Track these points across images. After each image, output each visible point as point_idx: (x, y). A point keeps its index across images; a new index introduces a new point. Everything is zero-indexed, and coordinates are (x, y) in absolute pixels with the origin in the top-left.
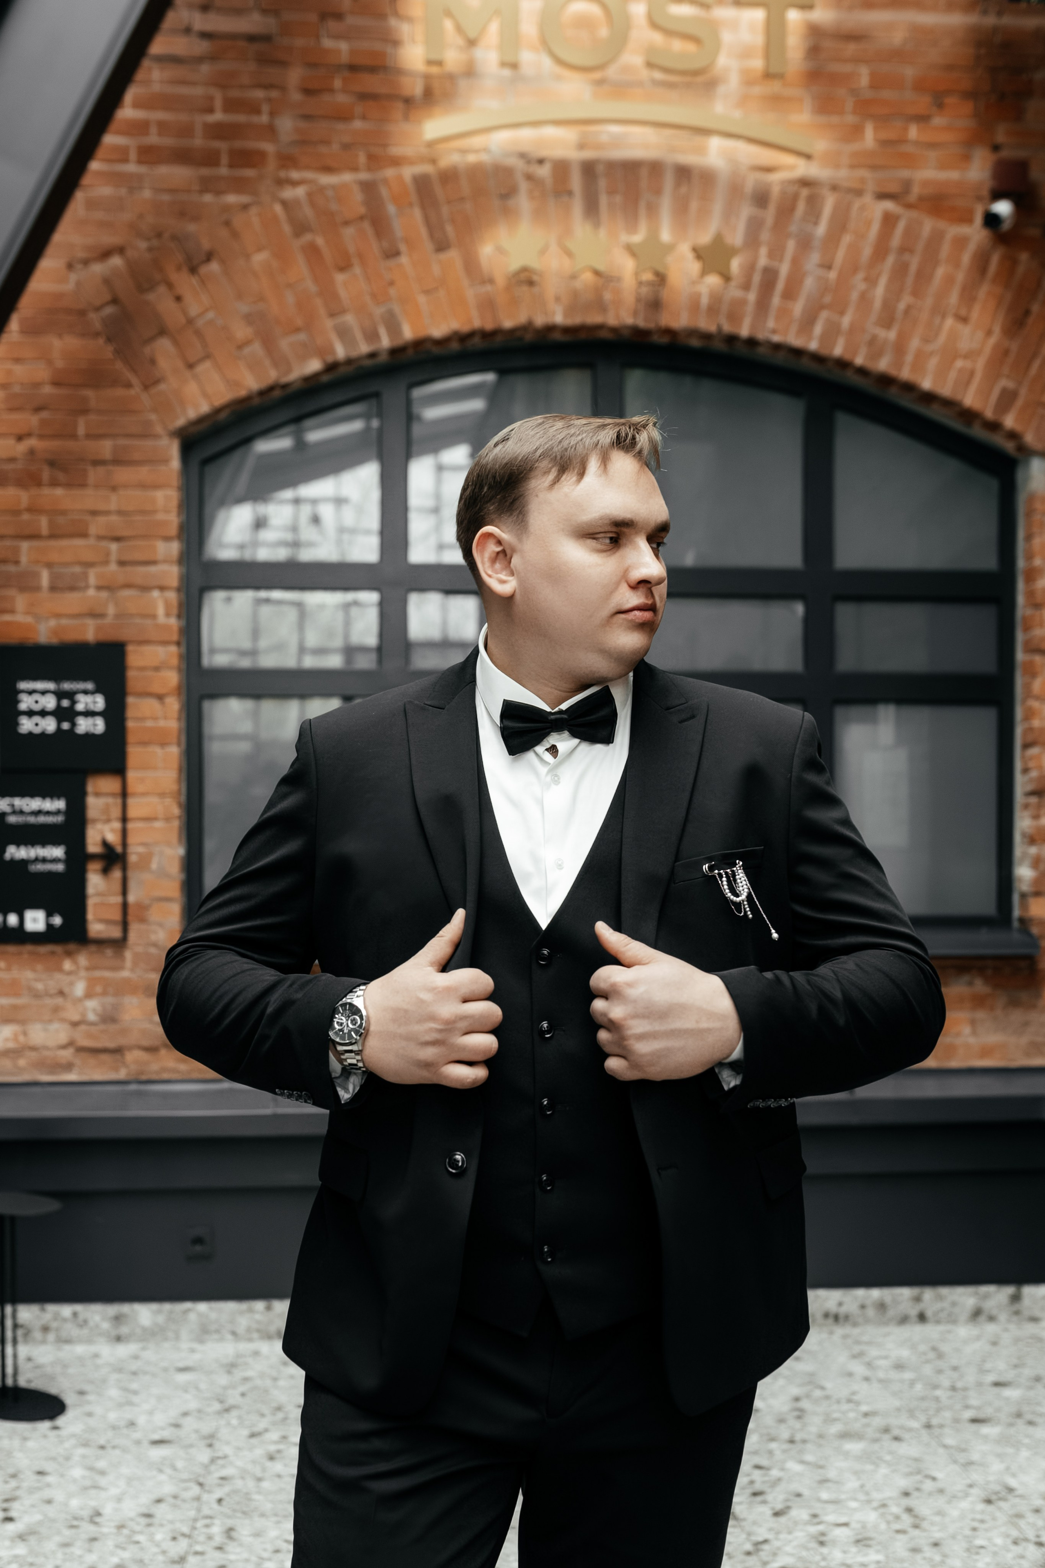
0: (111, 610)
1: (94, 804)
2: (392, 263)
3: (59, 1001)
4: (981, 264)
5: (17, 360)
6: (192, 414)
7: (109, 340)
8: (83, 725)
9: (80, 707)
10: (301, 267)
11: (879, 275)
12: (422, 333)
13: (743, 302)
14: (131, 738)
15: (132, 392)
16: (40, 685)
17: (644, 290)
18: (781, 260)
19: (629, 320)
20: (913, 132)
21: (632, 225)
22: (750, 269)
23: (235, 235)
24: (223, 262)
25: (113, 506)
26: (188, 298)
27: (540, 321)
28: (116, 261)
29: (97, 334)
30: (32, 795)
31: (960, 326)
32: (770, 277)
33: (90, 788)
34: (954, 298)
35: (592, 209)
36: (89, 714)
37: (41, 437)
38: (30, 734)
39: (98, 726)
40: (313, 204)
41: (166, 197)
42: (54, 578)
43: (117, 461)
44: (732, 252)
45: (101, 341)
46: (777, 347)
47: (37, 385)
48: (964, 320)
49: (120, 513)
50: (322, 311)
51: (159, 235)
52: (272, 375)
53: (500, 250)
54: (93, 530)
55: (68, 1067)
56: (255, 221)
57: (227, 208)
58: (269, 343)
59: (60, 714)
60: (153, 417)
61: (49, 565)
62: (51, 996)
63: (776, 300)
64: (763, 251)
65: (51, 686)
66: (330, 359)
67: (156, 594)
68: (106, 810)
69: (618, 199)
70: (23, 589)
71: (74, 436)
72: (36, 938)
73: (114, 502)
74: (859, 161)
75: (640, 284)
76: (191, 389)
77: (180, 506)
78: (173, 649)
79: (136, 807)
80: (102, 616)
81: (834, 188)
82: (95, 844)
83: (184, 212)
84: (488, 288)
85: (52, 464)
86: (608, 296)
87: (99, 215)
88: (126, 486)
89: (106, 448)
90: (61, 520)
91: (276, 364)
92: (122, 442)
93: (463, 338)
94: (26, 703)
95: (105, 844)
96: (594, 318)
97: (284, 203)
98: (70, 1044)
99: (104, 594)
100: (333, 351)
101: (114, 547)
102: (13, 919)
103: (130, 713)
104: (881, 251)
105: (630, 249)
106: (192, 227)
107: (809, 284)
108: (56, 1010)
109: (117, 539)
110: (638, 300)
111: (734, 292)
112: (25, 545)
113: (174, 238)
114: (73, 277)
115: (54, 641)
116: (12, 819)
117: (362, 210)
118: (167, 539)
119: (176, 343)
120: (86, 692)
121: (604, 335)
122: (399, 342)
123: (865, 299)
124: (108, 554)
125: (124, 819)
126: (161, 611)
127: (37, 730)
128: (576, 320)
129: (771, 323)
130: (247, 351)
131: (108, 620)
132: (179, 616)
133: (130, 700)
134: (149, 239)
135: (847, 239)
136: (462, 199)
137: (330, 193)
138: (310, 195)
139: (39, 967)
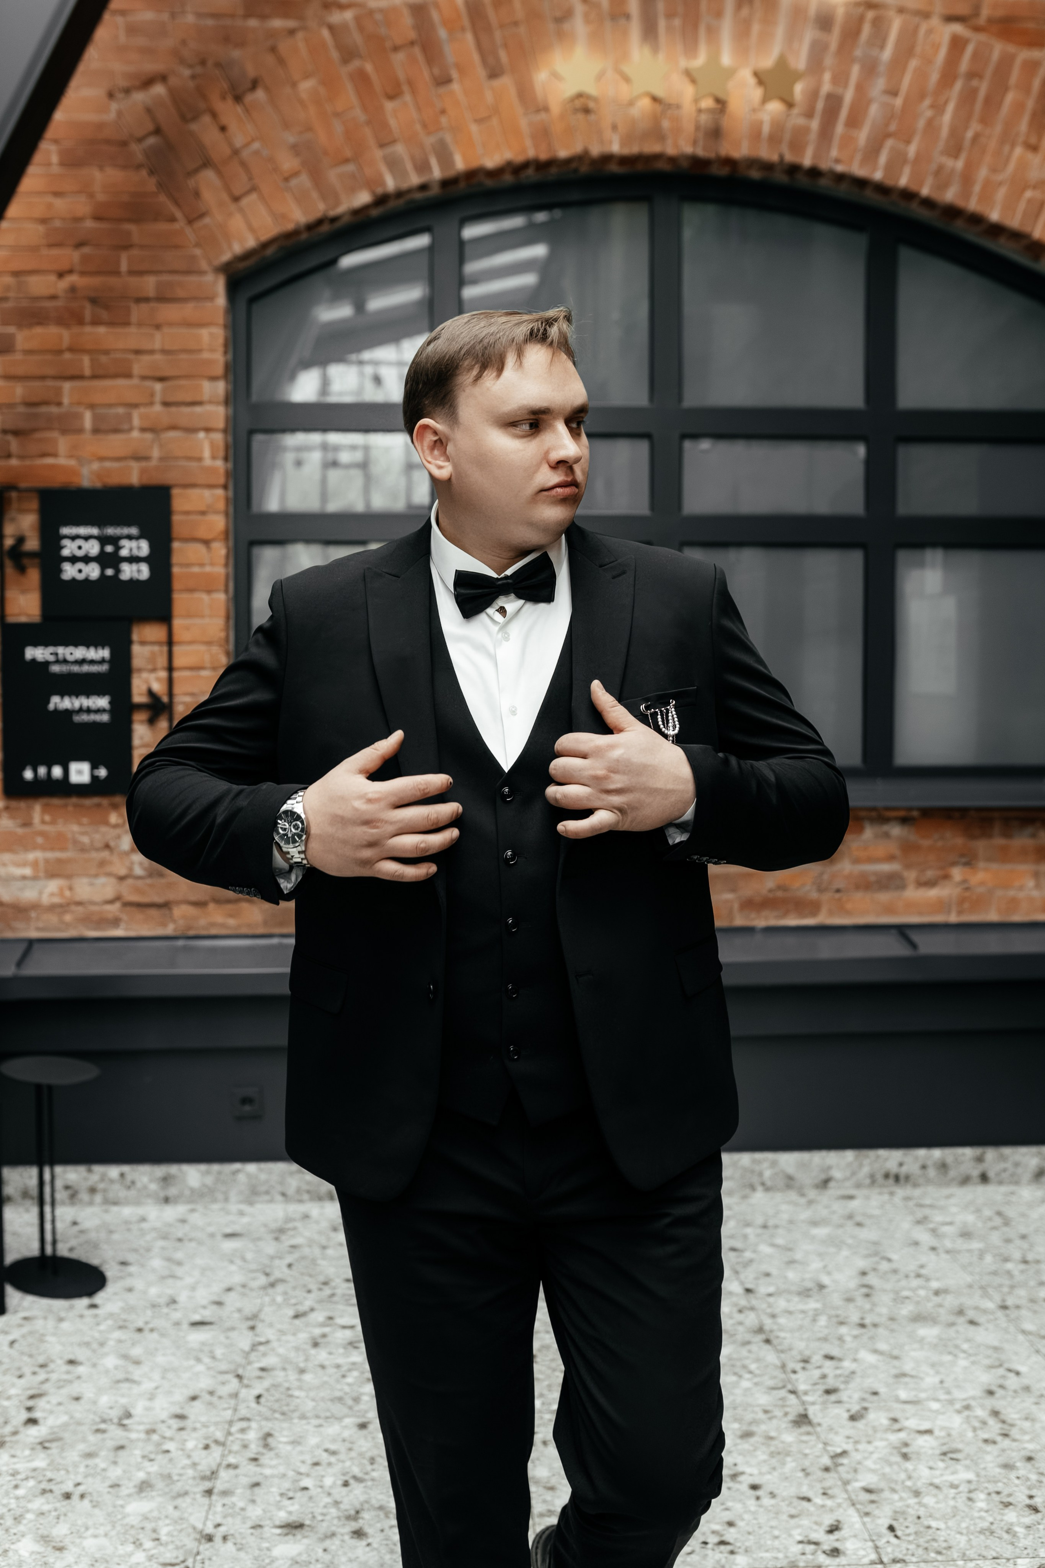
0: (156, 453)
1: (140, 653)
2: (442, 90)
3: (105, 854)
5: (57, 194)
6: (238, 249)
7: (151, 172)
8: (128, 571)
9: (124, 553)
10: (349, 96)
11: (946, 103)
12: (474, 164)
13: (806, 130)
14: (177, 585)
15: (176, 226)
16: (82, 531)
17: (704, 118)
18: (846, 86)
19: (688, 149)
21: (691, 48)
22: (813, 95)
23: (281, 61)
24: (267, 89)
25: (157, 345)
26: (233, 127)
27: (596, 150)
28: (159, 89)
29: (139, 167)
30: (76, 645)
31: (1030, 155)
32: (834, 103)
33: (135, 637)
34: (1023, 126)
35: (650, 31)
36: (133, 559)
37: (83, 273)
38: (74, 580)
39: (143, 572)
40: (361, 28)
41: (210, 22)
42: (96, 418)
43: (162, 299)
44: (796, 76)
45: (144, 173)
46: (841, 177)
47: (78, 220)
48: (1034, 148)
49: (164, 352)
50: (371, 141)
51: (203, 63)
52: (320, 208)
53: (555, 75)
54: (137, 369)
55: (116, 922)
56: (301, 45)
57: (272, 34)
58: (316, 175)
59: (103, 560)
60: (198, 252)
61: (92, 406)
62: (97, 850)
63: (840, 128)
64: (827, 77)
65: (95, 531)
66: (380, 191)
67: (202, 435)
68: (152, 659)
69: (677, 22)
70: (64, 432)
71: (117, 273)
72: (81, 791)
73: (158, 341)
75: (700, 111)
76: (237, 223)
77: (226, 345)
78: (220, 492)
79: (182, 656)
80: (147, 458)
81: (901, 10)
82: (140, 694)
83: (227, 38)
84: (543, 116)
85: (94, 301)
86: (666, 124)
87: (141, 41)
88: (171, 324)
89: (149, 284)
90: (104, 359)
91: (324, 197)
92: (165, 278)
93: (517, 169)
94: (69, 548)
95: (150, 693)
96: (652, 148)
97: (331, 28)
98: (118, 898)
99: (149, 436)
100: (383, 183)
101: (158, 387)
102: (57, 772)
103: (176, 559)
105: (690, 76)
106: (236, 54)
107: (874, 110)
108: (102, 863)
109: (161, 379)
110: (697, 128)
111: (797, 119)
112: (67, 386)
113: (218, 65)
114: (114, 106)
115: (98, 485)
116: (55, 669)
117: (412, 35)
118: (213, 379)
119: (219, 173)
120: (130, 537)
121: (661, 166)
122: (450, 173)
123: (931, 127)
124: (152, 395)
125: (170, 669)
126: (207, 454)
127: (80, 577)
128: (634, 149)
129: (834, 153)
130: (294, 182)
131: (154, 463)
132: (226, 459)
133: (176, 545)
134: (191, 66)
135: (913, 64)
136: (516, 24)
137: (378, 17)
138: (357, 19)
139: (85, 820)
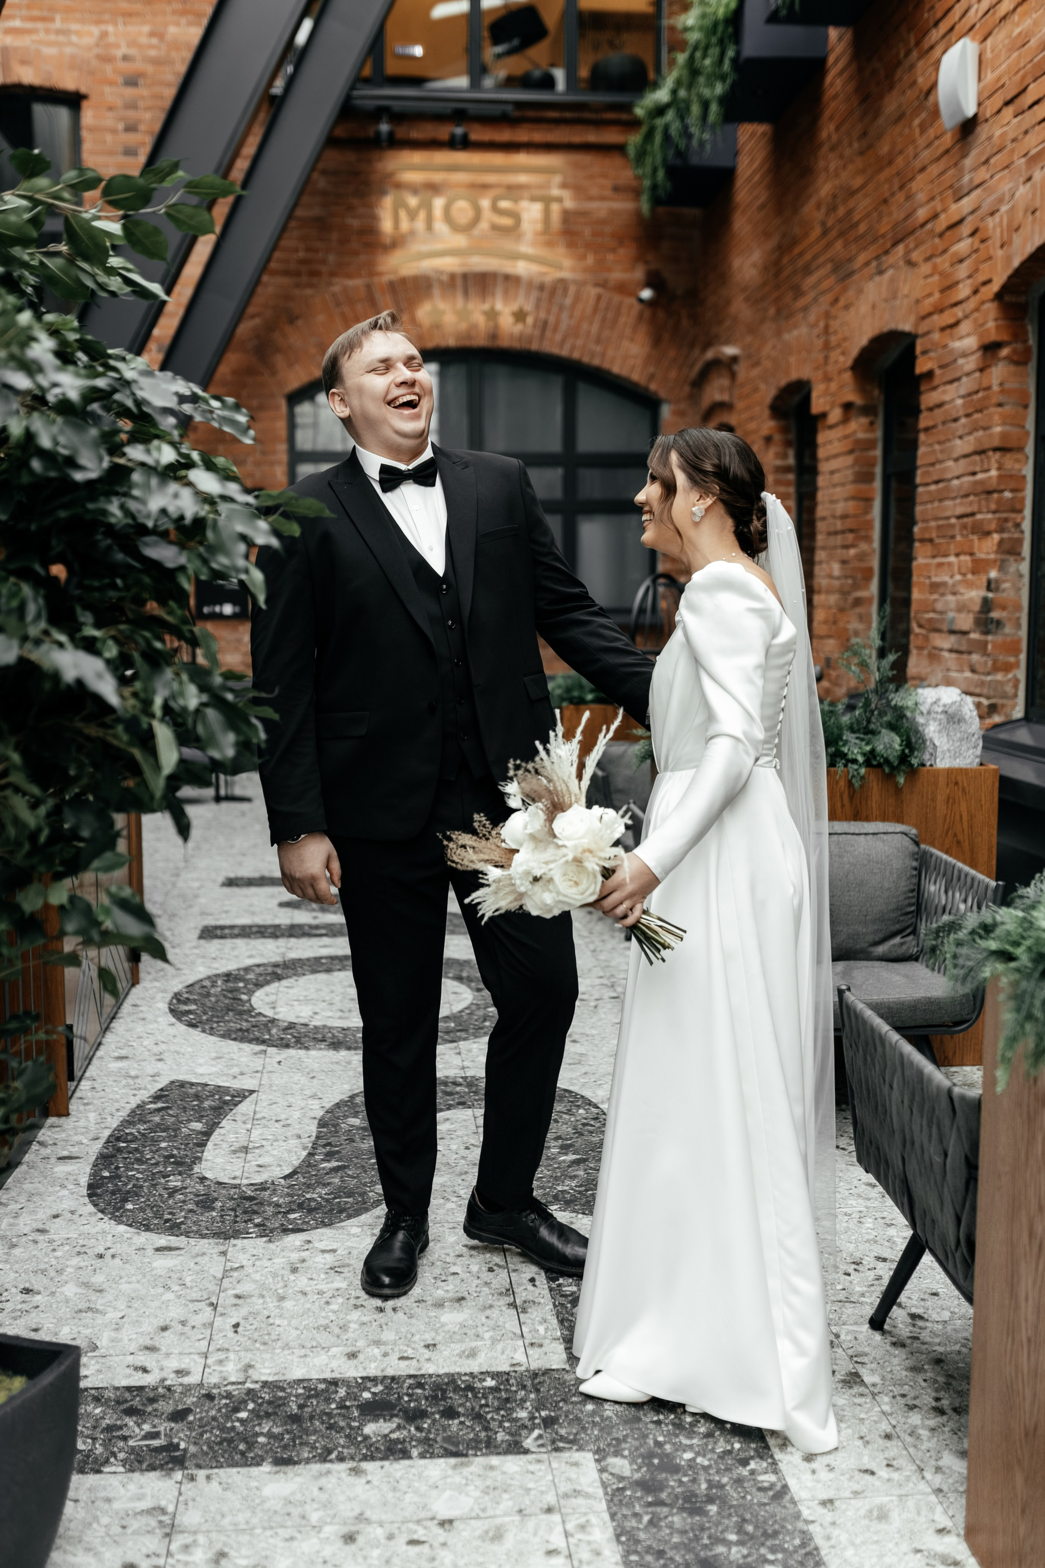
4: (641, 316)
7: (256, 355)
11: (594, 321)
13: (533, 335)
17: (489, 331)
18: (550, 316)
19: (484, 343)
20: (610, 256)
21: (483, 301)
22: (536, 320)
23: (310, 307)
26: (289, 335)
27: (442, 344)
31: (631, 344)
32: (545, 323)
34: (628, 331)
35: (466, 292)
44: (528, 313)
46: (549, 354)
48: (633, 341)
53: (425, 313)
57: (306, 296)
63: (548, 334)
64: (542, 313)
69: (477, 289)
72: (228, 618)
74: (586, 270)
75: (487, 328)
83: (287, 297)
84: (420, 330)
86: (473, 333)
96: (469, 343)
104: (595, 310)
105: (484, 313)
107: (563, 327)
110: (487, 335)
111: (529, 330)
117: (365, 295)
123: (588, 334)
128: (460, 343)
129: (546, 345)
135: (580, 305)
136: (409, 290)
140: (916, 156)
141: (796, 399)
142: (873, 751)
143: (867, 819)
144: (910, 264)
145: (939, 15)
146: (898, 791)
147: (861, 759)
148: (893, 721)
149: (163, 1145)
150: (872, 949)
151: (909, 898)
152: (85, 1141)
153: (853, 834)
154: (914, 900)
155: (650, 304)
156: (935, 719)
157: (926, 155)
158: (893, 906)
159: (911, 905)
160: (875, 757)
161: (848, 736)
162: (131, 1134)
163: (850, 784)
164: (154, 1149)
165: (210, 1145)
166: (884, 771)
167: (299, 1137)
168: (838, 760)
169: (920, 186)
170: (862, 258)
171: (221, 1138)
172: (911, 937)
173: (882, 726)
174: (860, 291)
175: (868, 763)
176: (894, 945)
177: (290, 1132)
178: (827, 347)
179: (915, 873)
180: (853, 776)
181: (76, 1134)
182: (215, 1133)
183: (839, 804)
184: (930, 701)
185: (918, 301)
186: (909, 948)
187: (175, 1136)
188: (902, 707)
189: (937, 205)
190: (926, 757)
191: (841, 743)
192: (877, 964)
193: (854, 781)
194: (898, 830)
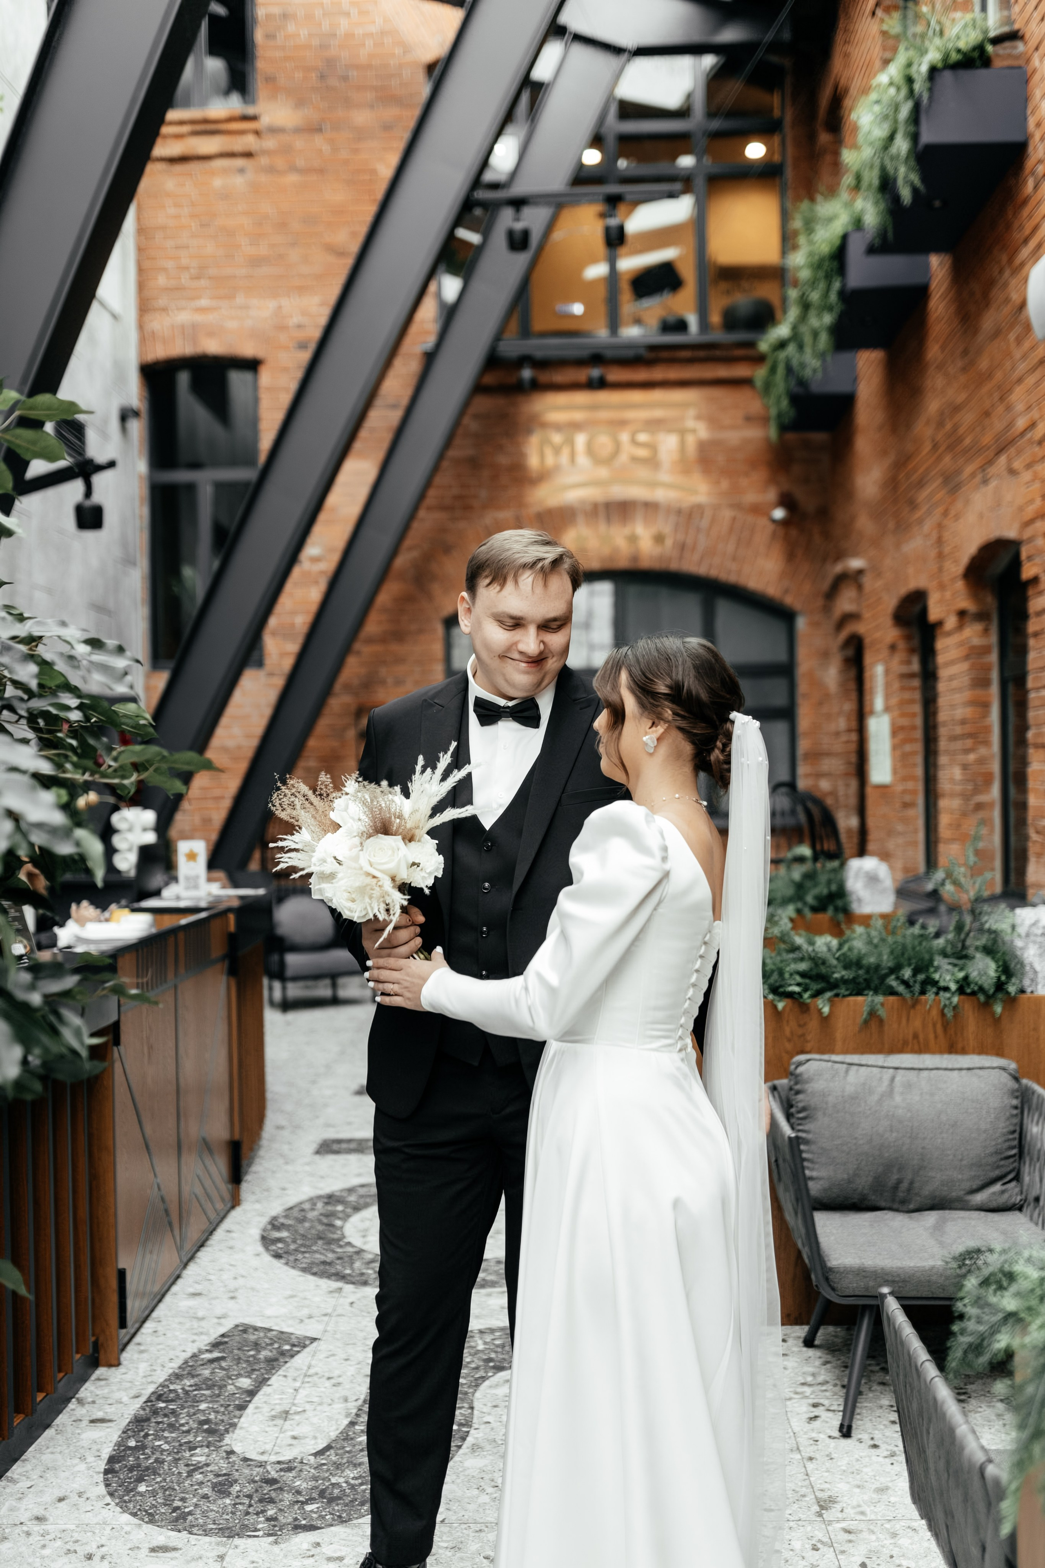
4: (774, 535)
7: (415, 583)
11: (730, 541)
13: (672, 556)
15: (424, 604)
18: (689, 537)
20: (744, 482)
21: (625, 526)
22: (675, 542)
23: (462, 539)
24: (457, 550)
26: (444, 566)
29: (411, 581)
31: (765, 561)
32: (684, 545)
34: (762, 550)
35: (608, 519)
41: (435, 526)
42: (394, 680)
43: (418, 632)
44: (667, 536)
45: (410, 584)
46: (688, 573)
48: (767, 558)
49: (420, 653)
51: (435, 540)
53: (572, 537)
54: (410, 660)
57: (460, 527)
61: (392, 675)
63: (687, 553)
64: (679, 534)
69: (619, 516)
70: (382, 686)
73: (417, 649)
74: (721, 494)
76: (445, 602)
77: (442, 650)
81: (709, 505)
83: (444, 530)
86: (614, 557)
88: (421, 643)
89: (414, 627)
90: (397, 657)
92: (420, 624)
96: (609, 566)
104: (731, 530)
105: (624, 537)
106: (446, 537)
107: (701, 547)
109: (419, 664)
111: (669, 551)
112: (383, 667)
113: (440, 541)
119: (440, 583)
123: (724, 553)
124: (415, 669)
128: (601, 567)
129: (684, 565)
135: (716, 526)
137: (500, 521)
140: (1013, 368)
141: (917, 609)
142: (966, 978)
143: (963, 1051)
144: (1012, 472)
145: (1027, 231)
146: (997, 1021)
147: (953, 987)
148: (990, 943)
149: (203, 1406)
150: (969, 1197)
151: (1009, 1140)
152: (125, 1399)
153: (946, 1069)
154: (1016, 1143)
155: (784, 523)
156: (1034, 942)
157: (1022, 367)
158: (991, 1150)
159: (1013, 1148)
160: (969, 984)
161: (938, 961)
162: (175, 1391)
163: (943, 1014)
164: (192, 1411)
165: (251, 1406)
166: (978, 999)
167: (346, 1400)
168: (929, 987)
169: (1018, 397)
170: (969, 469)
171: (265, 1399)
172: (1013, 1184)
173: (977, 948)
174: (967, 502)
175: (961, 990)
176: (994, 1193)
177: (341, 1392)
178: (940, 556)
179: (1015, 1112)
180: (945, 1006)
181: (119, 1390)
182: (261, 1393)
183: (931, 1036)
184: (1028, 922)
185: (1021, 509)
186: (1011, 1196)
187: (219, 1396)
188: (995, 932)
189: (1035, 414)
190: (1026, 982)
191: (932, 970)
192: (975, 1214)
193: (946, 1011)
194: (995, 1065)
